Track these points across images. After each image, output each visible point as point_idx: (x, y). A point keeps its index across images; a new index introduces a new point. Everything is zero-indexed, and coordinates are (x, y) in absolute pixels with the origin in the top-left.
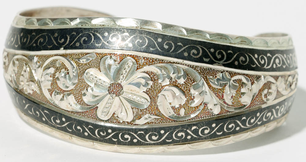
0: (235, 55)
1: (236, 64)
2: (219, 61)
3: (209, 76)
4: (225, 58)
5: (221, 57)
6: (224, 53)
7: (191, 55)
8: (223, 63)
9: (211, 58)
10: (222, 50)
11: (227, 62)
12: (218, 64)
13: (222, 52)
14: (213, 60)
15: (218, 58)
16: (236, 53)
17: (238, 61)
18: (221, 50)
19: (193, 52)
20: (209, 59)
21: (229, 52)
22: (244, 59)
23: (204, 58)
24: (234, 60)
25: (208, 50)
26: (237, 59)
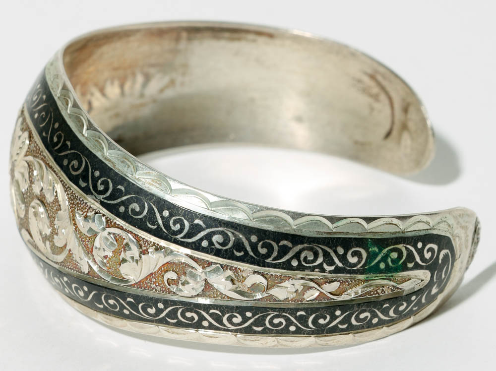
0: (125, 195)
1: (121, 211)
2: (97, 194)
3: (78, 210)
4: (108, 194)
5: (103, 190)
6: (111, 185)
7: (70, 166)
8: (102, 200)
9: (88, 185)
10: (111, 179)
11: (108, 200)
12: (94, 197)
13: (108, 182)
14: (90, 189)
15: (99, 189)
16: (130, 194)
17: (127, 208)
18: (109, 178)
19: (74, 164)
20: (86, 184)
21: (119, 187)
22: (138, 209)
23: (80, 179)
24: (119, 202)
25: (91, 169)
26: (126, 204)
